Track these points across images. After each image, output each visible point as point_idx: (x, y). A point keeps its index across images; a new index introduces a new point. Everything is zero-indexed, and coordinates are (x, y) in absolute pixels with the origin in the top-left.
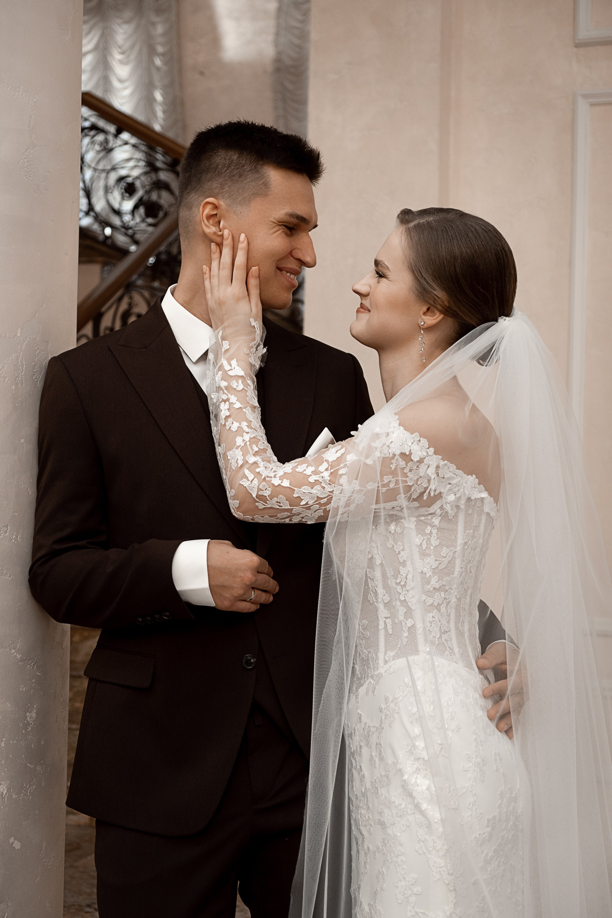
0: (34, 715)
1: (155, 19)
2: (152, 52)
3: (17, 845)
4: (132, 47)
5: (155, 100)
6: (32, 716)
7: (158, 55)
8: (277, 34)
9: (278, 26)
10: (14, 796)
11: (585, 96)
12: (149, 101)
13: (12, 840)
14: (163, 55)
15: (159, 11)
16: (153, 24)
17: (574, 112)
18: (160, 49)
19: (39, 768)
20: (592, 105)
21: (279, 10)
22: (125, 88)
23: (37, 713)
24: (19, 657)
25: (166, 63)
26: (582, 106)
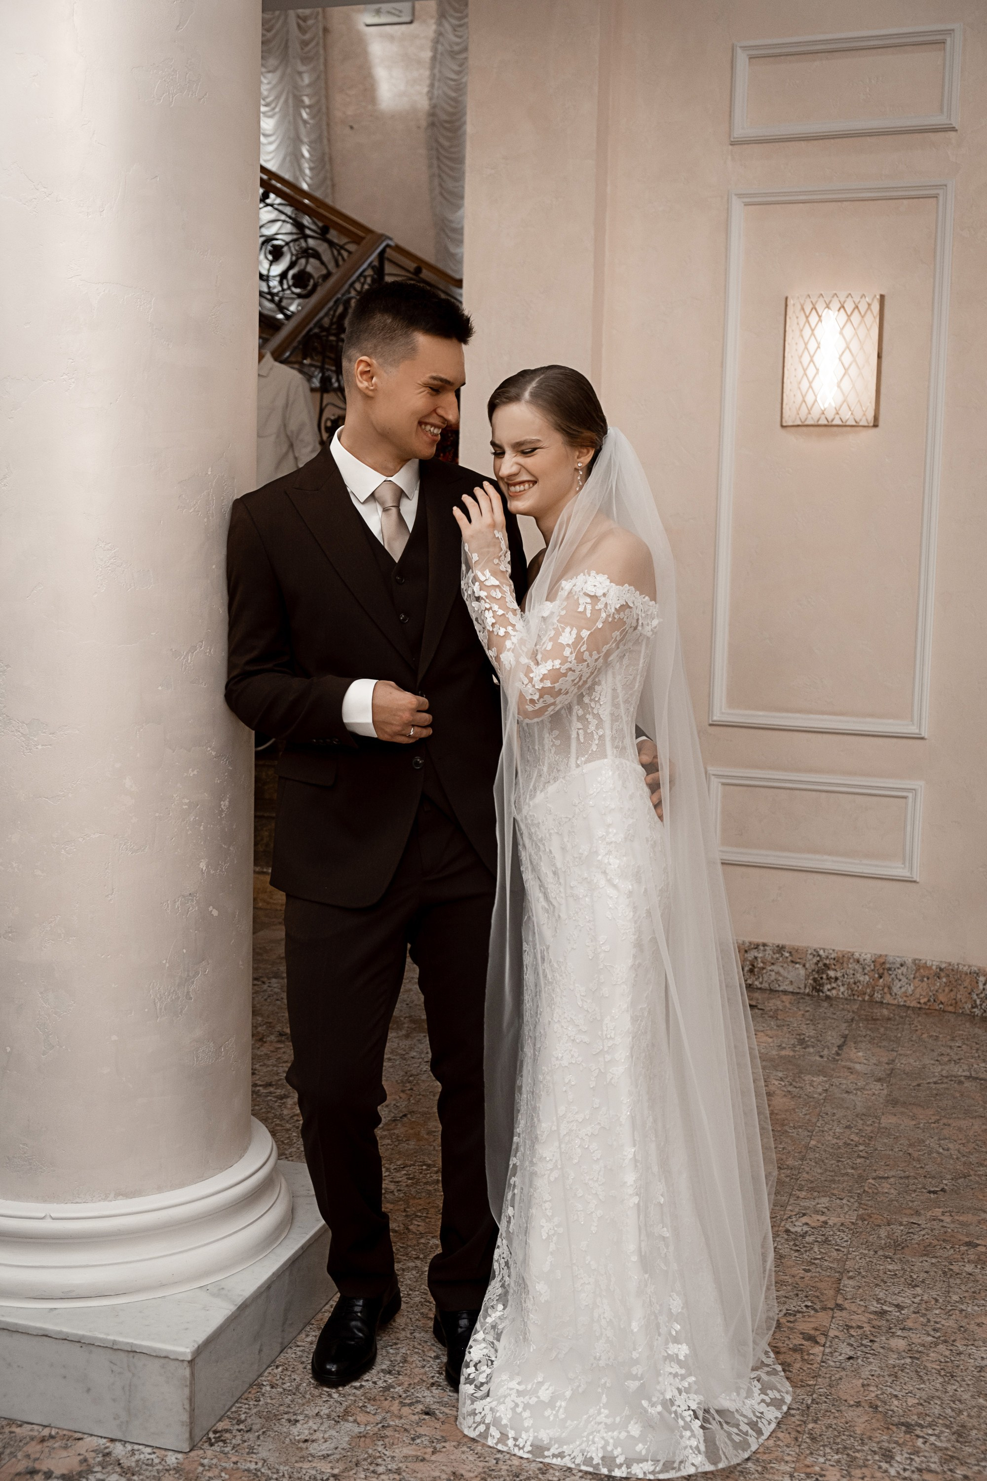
0: (227, 803)
1: (302, 68)
2: (298, 103)
3: (215, 913)
4: (277, 98)
5: (303, 156)
6: (225, 804)
7: (305, 107)
8: (432, 85)
9: (433, 77)
10: (212, 872)
11: (740, 196)
12: (296, 156)
13: (211, 908)
14: (309, 107)
15: (305, 60)
16: (300, 73)
17: (728, 211)
18: (307, 101)
19: (231, 848)
20: (746, 204)
21: (434, 58)
22: (270, 143)
23: (229, 802)
24: (214, 753)
25: (313, 117)
26: (737, 205)
